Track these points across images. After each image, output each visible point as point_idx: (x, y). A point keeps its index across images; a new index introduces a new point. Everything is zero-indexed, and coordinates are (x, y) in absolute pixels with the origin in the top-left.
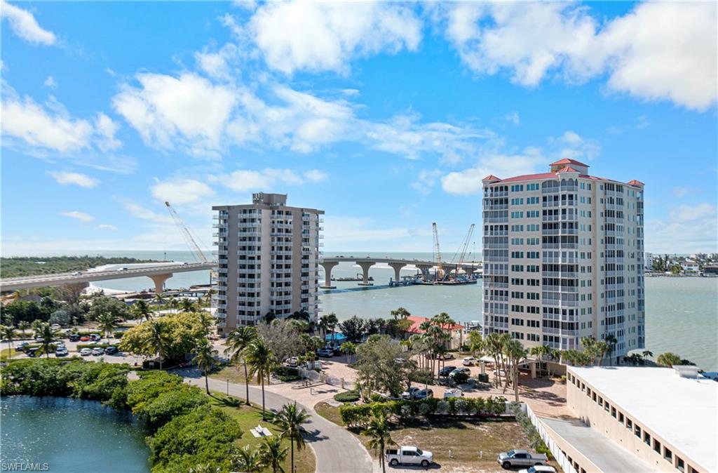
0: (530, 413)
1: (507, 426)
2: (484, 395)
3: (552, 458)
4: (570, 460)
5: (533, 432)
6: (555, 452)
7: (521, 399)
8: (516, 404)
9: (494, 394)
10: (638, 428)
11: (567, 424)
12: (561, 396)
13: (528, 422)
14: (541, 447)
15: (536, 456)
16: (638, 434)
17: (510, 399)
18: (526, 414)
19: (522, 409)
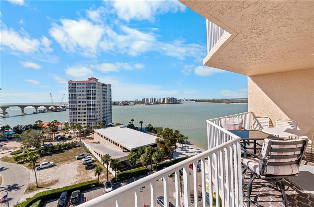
0: (85, 143)
1: (78, 148)
2: (70, 142)
3: (91, 153)
4: (96, 152)
5: (86, 148)
6: (92, 152)
7: (82, 140)
8: (81, 142)
9: (74, 140)
10: (112, 141)
11: (94, 144)
12: (93, 137)
13: (84, 146)
14: (88, 151)
15: (86, 154)
16: (112, 142)
17: (78, 141)
18: (83, 144)
19: (82, 143)
